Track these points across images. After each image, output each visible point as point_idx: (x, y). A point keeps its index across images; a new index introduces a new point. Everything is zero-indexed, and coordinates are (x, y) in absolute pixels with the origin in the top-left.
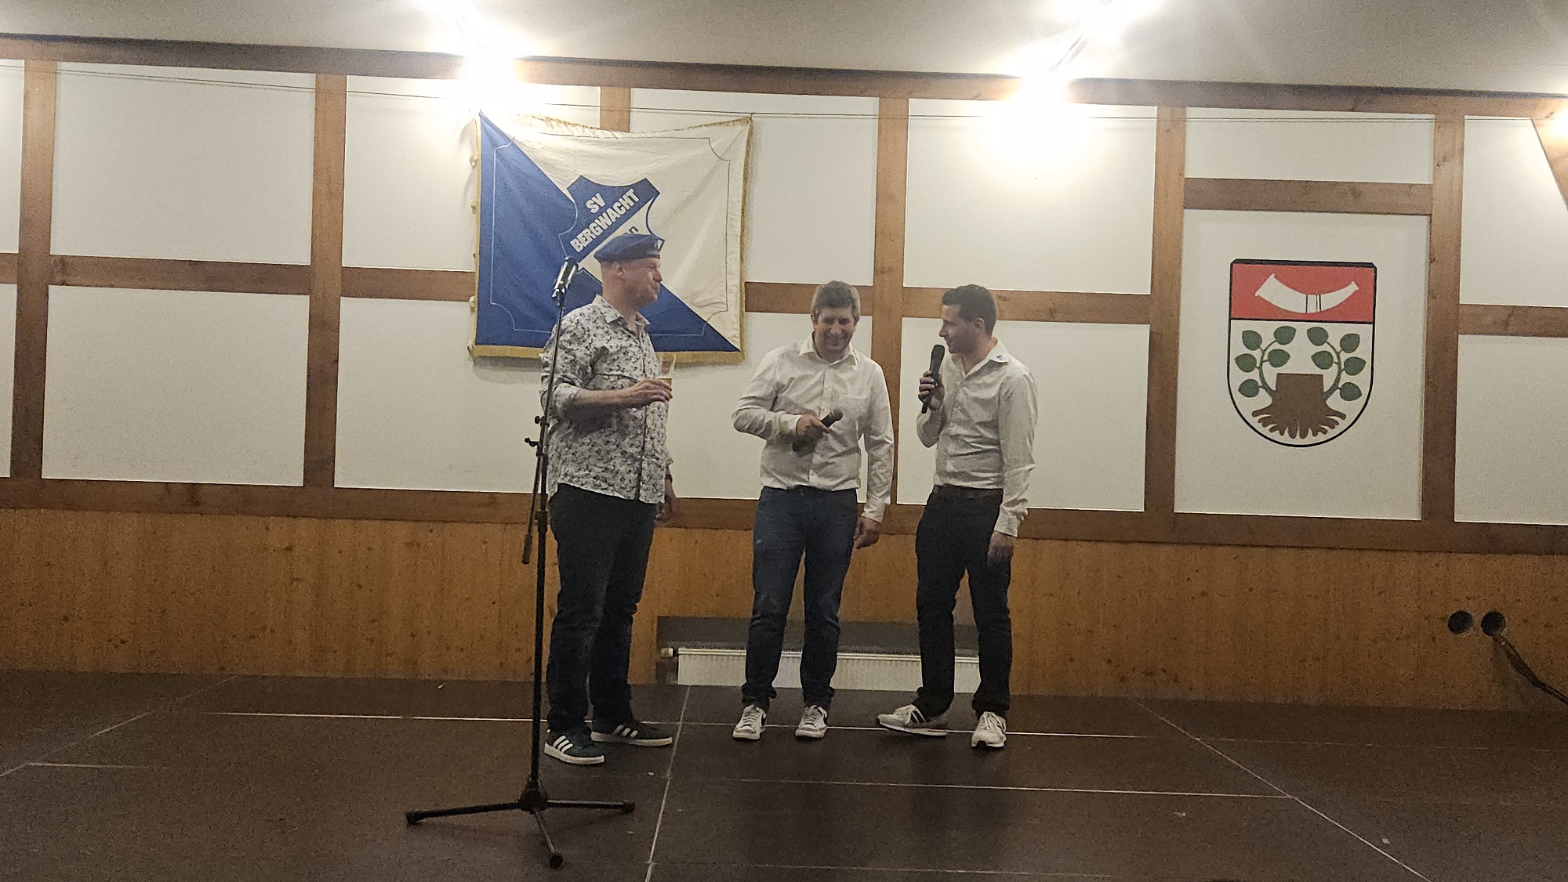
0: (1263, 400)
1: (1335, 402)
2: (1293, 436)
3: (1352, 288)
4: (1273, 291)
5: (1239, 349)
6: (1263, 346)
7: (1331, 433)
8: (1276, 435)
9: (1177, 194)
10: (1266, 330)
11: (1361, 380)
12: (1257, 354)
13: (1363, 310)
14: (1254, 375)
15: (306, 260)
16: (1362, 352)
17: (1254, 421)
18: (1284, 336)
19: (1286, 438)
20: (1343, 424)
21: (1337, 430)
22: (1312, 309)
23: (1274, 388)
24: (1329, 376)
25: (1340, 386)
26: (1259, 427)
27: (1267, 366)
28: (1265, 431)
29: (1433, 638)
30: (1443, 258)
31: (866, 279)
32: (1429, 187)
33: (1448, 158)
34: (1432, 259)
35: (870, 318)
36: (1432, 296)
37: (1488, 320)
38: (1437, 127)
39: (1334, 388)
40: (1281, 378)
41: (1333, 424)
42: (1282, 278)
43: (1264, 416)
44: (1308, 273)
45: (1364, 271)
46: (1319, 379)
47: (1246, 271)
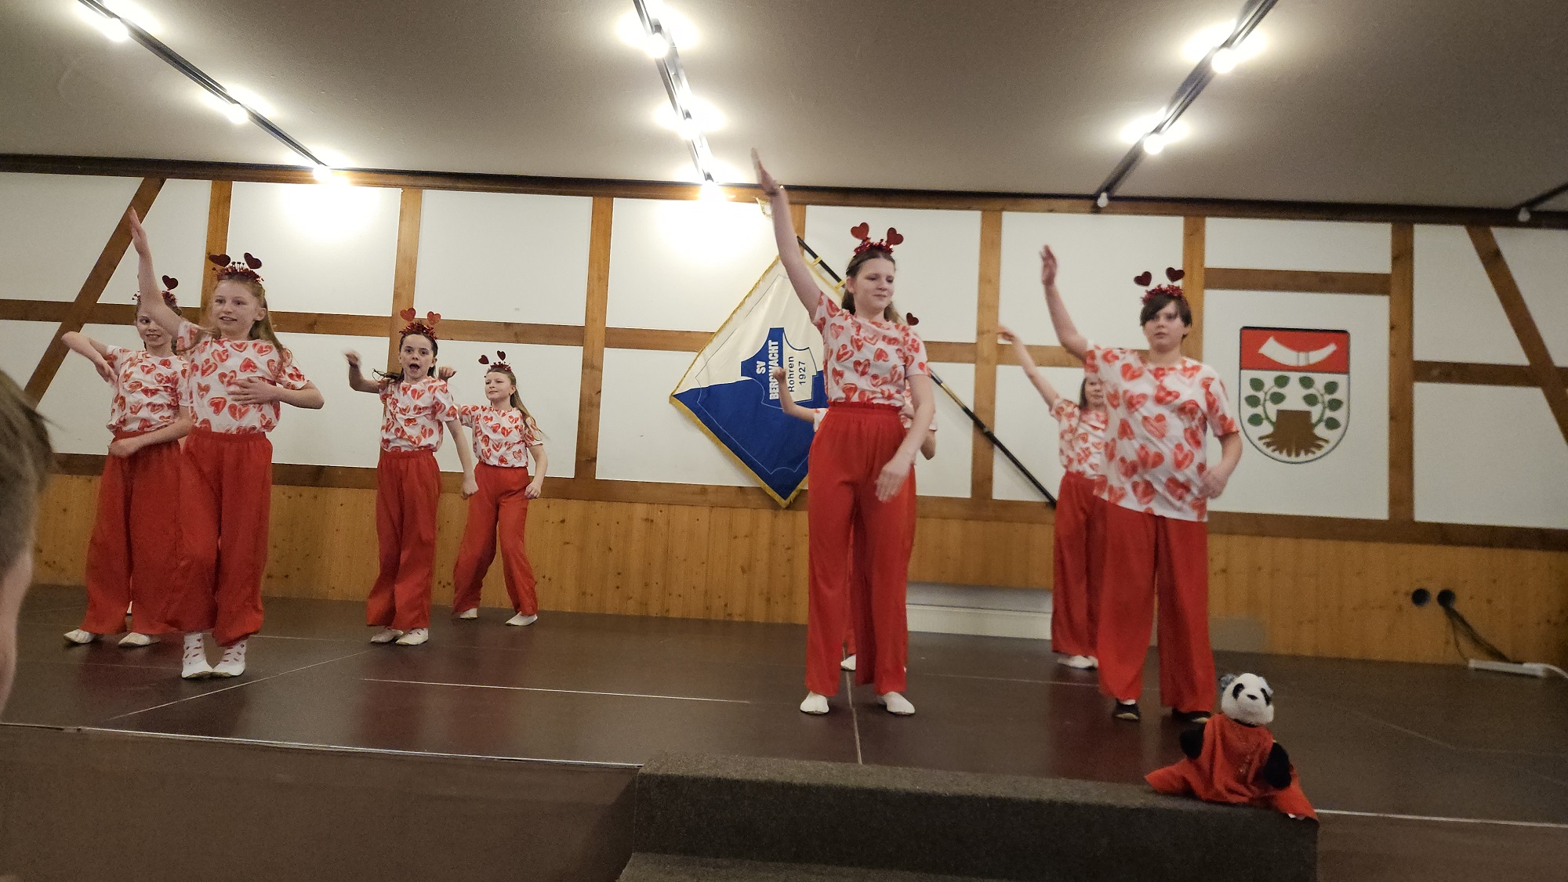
0: (1267, 428)
1: (1320, 431)
2: (1289, 454)
3: (1331, 348)
4: (1272, 349)
6: (1266, 388)
7: (1319, 453)
8: (1276, 454)
9: (1200, 279)
10: (1268, 377)
11: (1339, 415)
12: (1260, 395)
13: (1339, 363)
14: (1259, 410)
15: (581, 323)
16: (1339, 395)
17: (1260, 444)
18: (1282, 382)
19: (1284, 456)
20: (1327, 447)
21: (1323, 451)
22: (1302, 363)
23: (1274, 418)
24: (1316, 412)
25: (1325, 417)
26: (1264, 448)
27: (1269, 405)
28: (1269, 451)
29: (1400, 608)
30: (1401, 327)
31: (971, 337)
32: (1386, 276)
33: (1403, 254)
34: (1392, 328)
35: (972, 366)
36: (1393, 354)
37: (1435, 372)
38: (1394, 232)
39: (1320, 421)
40: (1280, 413)
41: (1320, 447)
42: (1279, 340)
43: (1268, 440)
44: (1298, 337)
45: (1341, 336)
46: (1308, 414)
47: (1252, 337)
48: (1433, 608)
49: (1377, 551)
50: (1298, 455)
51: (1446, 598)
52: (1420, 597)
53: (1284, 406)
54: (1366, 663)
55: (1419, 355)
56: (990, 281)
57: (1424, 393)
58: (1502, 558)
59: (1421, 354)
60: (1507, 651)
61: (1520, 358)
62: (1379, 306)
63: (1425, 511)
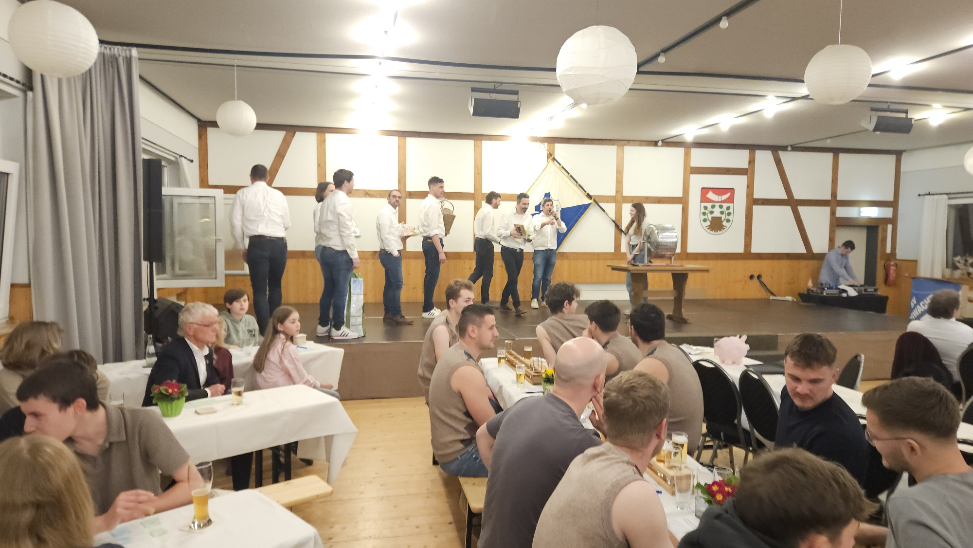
0: (708, 223)
1: (725, 223)
2: (715, 232)
3: (729, 194)
4: (711, 195)
5: (703, 210)
6: (708, 209)
7: (723, 231)
8: (711, 232)
9: (689, 170)
10: (709, 205)
11: (730, 218)
12: (707, 212)
13: (731, 200)
14: (706, 217)
15: (473, 191)
16: (731, 211)
17: (706, 229)
18: (713, 207)
19: (713, 232)
20: (726, 229)
21: (725, 230)
22: (720, 200)
23: (710, 219)
24: (723, 217)
25: (726, 218)
26: (707, 230)
27: (709, 215)
28: (709, 231)
29: (746, 281)
30: (750, 187)
31: (614, 194)
32: (747, 169)
33: (752, 161)
34: (748, 187)
35: (614, 204)
36: (747, 196)
37: (760, 202)
38: (750, 153)
39: (725, 219)
40: (712, 217)
41: (724, 229)
42: (713, 192)
43: (708, 227)
44: (719, 191)
45: (732, 190)
46: (720, 218)
47: (705, 191)
48: (755, 280)
49: (740, 263)
50: (717, 232)
51: (759, 277)
52: (752, 277)
53: (714, 215)
54: (735, 300)
55: (755, 197)
56: (620, 172)
57: (756, 209)
58: (776, 263)
59: (756, 196)
60: (775, 293)
61: (785, 197)
62: (743, 180)
63: (755, 249)
